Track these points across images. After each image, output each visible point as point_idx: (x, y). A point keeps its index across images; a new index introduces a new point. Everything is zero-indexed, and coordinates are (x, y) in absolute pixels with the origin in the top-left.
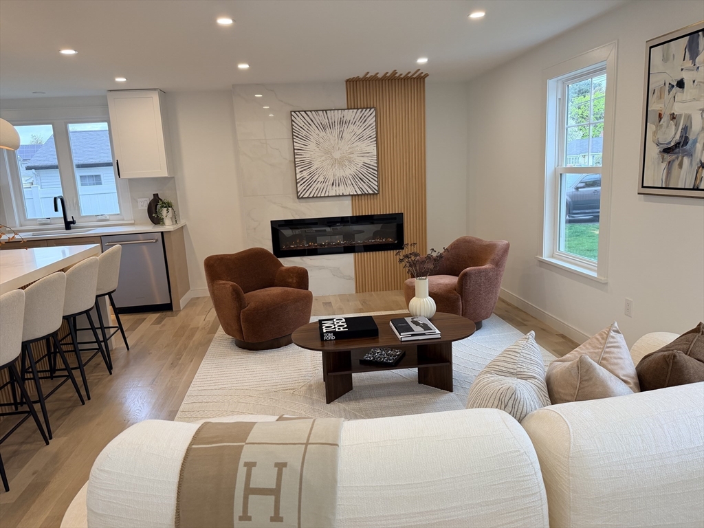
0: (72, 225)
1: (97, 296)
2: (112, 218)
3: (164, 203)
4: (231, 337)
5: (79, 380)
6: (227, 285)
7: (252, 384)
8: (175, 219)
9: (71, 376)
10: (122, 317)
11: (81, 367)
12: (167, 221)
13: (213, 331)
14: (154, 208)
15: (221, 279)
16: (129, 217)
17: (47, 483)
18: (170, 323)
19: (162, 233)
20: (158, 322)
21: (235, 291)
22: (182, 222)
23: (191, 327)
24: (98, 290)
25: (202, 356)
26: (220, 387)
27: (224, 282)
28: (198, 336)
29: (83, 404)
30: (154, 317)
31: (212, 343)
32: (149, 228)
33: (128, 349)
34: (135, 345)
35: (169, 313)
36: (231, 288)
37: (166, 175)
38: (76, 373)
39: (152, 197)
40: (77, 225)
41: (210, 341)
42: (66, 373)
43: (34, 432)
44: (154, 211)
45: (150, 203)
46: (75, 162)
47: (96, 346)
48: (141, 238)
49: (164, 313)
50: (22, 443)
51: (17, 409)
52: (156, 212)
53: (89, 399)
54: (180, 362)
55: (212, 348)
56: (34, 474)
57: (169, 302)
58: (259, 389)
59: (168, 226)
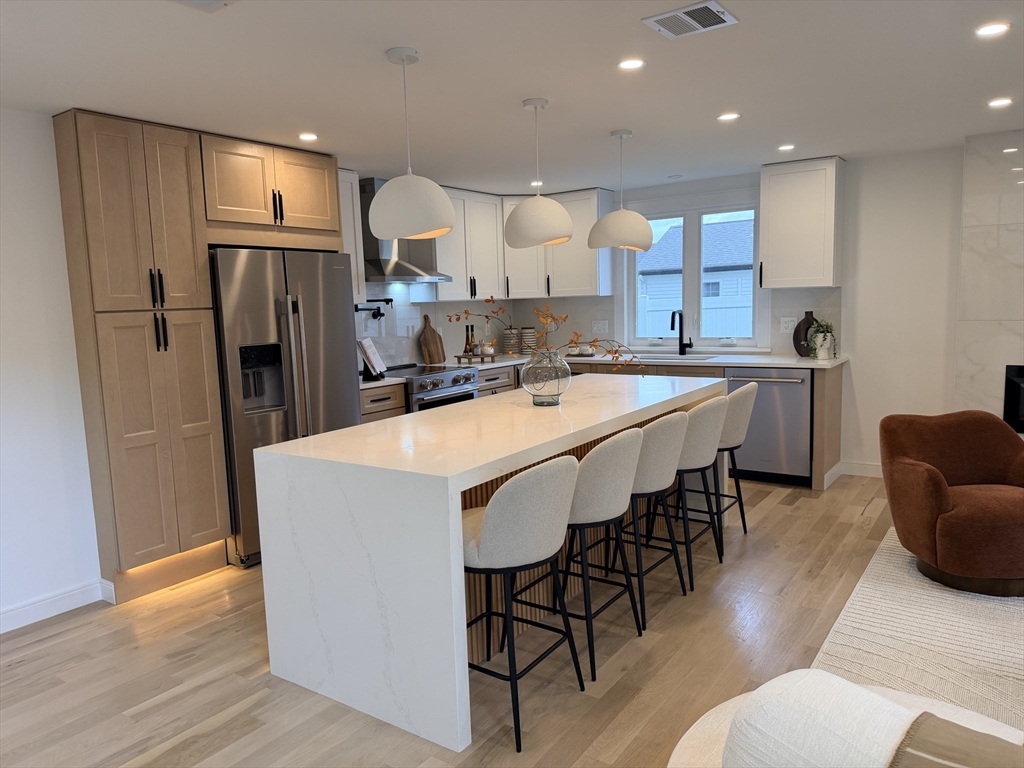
0: (688, 349)
1: (719, 450)
2: (741, 342)
3: (820, 326)
4: (909, 553)
5: (683, 558)
6: (920, 468)
7: (950, 646)
8: (834, 352)
9: (674, 552)
10: (743, 484)
11: (687, 543)
12: (822, 353)
13: (878, 534)
14: (803, 332)
15: (905, 454)
16: (764, 343)
17: (638, 690)
18: (809, 506)
19: (812, 370)
20: (789, 501)
21: (932, 480)
22: (843, 357)
23: (841, 520)
24: (721, 441)
25: (859, 572)
26: (890, 633)
27: (912, 461)
28: (850, 538)
29: (685, 594)
30: (784, 492)
31: (875, 557)
32: (792, 361)
33: (745, 532)
34: (755, 529)
35: (805, 491)
36: (926, 474)
37: (830, 284)
38: (681, 549)
39: (803, 316)
40: (694, 349)
41: (870, 552)
42: (669, 546)
43: (625, 612)
44: (803, 336)
45: (799, 325)
46: (704, 265)
47: (707, 518)
48: (775, 375)
49: (798, 490)
50: (611, 623)
51: (607, 575)
52: (806, 340)
53: (692, 589)
54: (822, 573)
55: (876, 564)
56: (623, 670)
57: (808, 475)
58: (964, 659)
59: (822, 361)
